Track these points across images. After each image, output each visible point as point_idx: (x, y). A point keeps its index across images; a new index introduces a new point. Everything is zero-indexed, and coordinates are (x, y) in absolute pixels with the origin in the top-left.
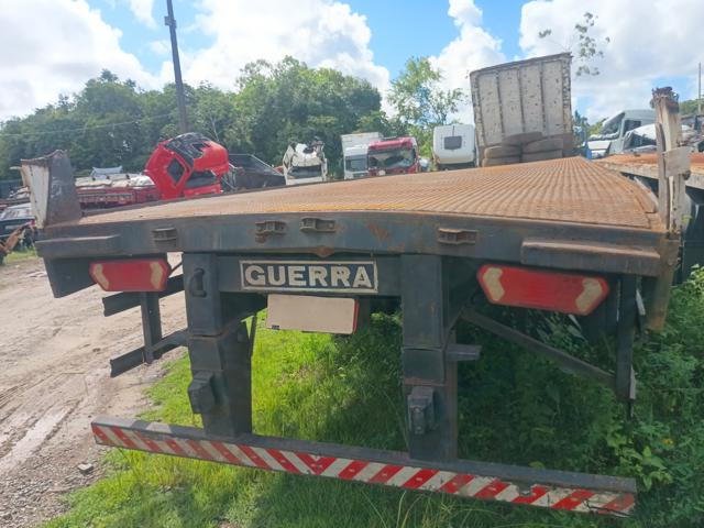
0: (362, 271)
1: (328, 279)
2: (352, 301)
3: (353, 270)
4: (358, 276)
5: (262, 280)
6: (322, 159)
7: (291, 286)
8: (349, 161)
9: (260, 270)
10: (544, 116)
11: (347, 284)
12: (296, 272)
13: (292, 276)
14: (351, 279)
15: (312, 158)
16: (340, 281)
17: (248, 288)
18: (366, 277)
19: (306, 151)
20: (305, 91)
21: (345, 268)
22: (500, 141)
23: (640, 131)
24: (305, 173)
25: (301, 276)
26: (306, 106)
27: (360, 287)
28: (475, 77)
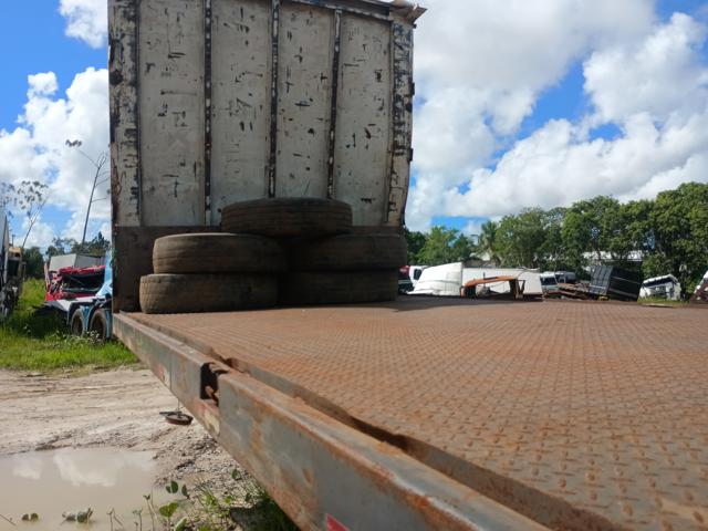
10: (331, 168)
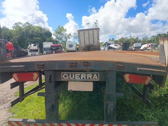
0: (95, 75)
1: (86, 77)
2: (92, 83)
3: (93, 75)
4: (94, 76)
5: (67, 77)
6: (38, 48)
7: (76, 79)
8: (45, 49)
9: (67, 75)
10: (94, 41)
11: (91, 78)
12: (77, 75)
13: (76, 76)
14: (92, 77)
15: (36, 48)
16: (89, 78)
17: (63, 80)
18: (96, 77)
19: (34, 46)
20: (33, 31)
21: (91, 74)
22: (84, 46)
23: (111, 46)
24: (34, 51)
25: (79, 76)
26: (33, 35)
27: (95, 79)
28: (79, 31)
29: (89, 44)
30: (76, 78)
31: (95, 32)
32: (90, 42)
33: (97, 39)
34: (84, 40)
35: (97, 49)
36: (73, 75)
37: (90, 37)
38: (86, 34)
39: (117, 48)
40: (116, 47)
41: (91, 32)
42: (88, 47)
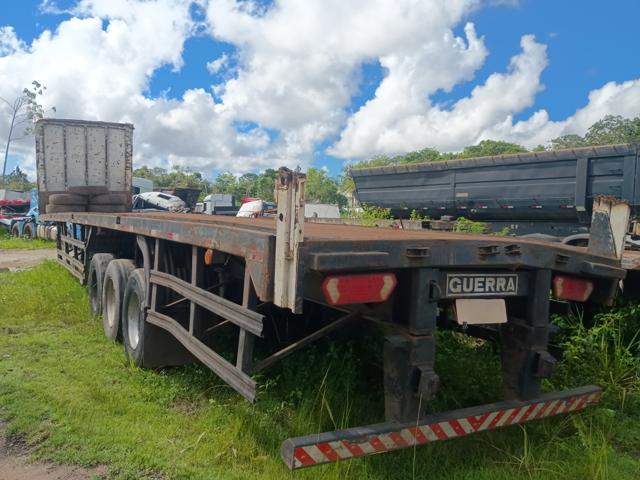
0: (511, 280)
1: (495, 286)
2: (503, 302)
3: (507, 279)
4: (509, 284)
5: (459, 288)
7: (475, 292)
9: (459, 281)
10: (106, 174)
11: (504, 289)
12: (479, 282)
13: (476, 285)
14: (506, 287)
16: (500, 288)
17: (450, 295)
18: (513, 285)
21: (504, 279)
23: (145, 196)
25: (481, 285)
27: (509, 291)
28: (41, 124)
29: (82, 184)
30: (476, 290)
31: (117, 137)
32: (90, 173)
33: (123, 166)
34: (61, 165)
35: (123, 208)
36: (472, 280)
37: (91, 153)
38: (76, 140)
39: (169, 206)
40: (164, 203)
41: (97, 135)
42: (83, 196)
